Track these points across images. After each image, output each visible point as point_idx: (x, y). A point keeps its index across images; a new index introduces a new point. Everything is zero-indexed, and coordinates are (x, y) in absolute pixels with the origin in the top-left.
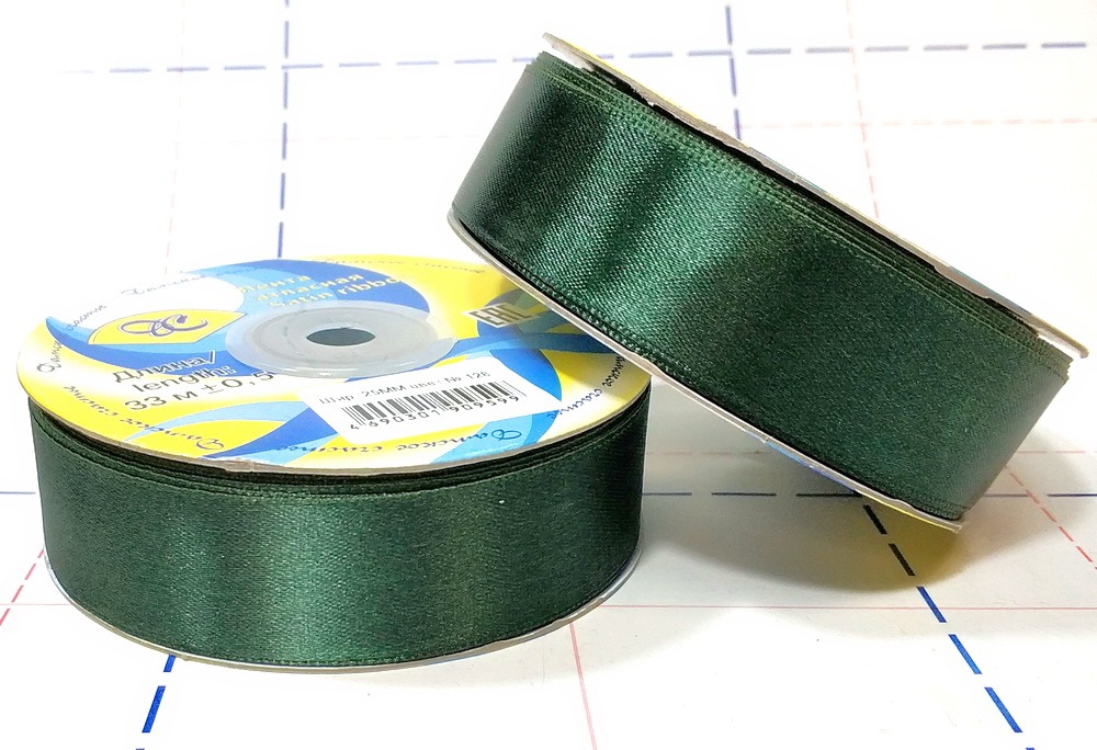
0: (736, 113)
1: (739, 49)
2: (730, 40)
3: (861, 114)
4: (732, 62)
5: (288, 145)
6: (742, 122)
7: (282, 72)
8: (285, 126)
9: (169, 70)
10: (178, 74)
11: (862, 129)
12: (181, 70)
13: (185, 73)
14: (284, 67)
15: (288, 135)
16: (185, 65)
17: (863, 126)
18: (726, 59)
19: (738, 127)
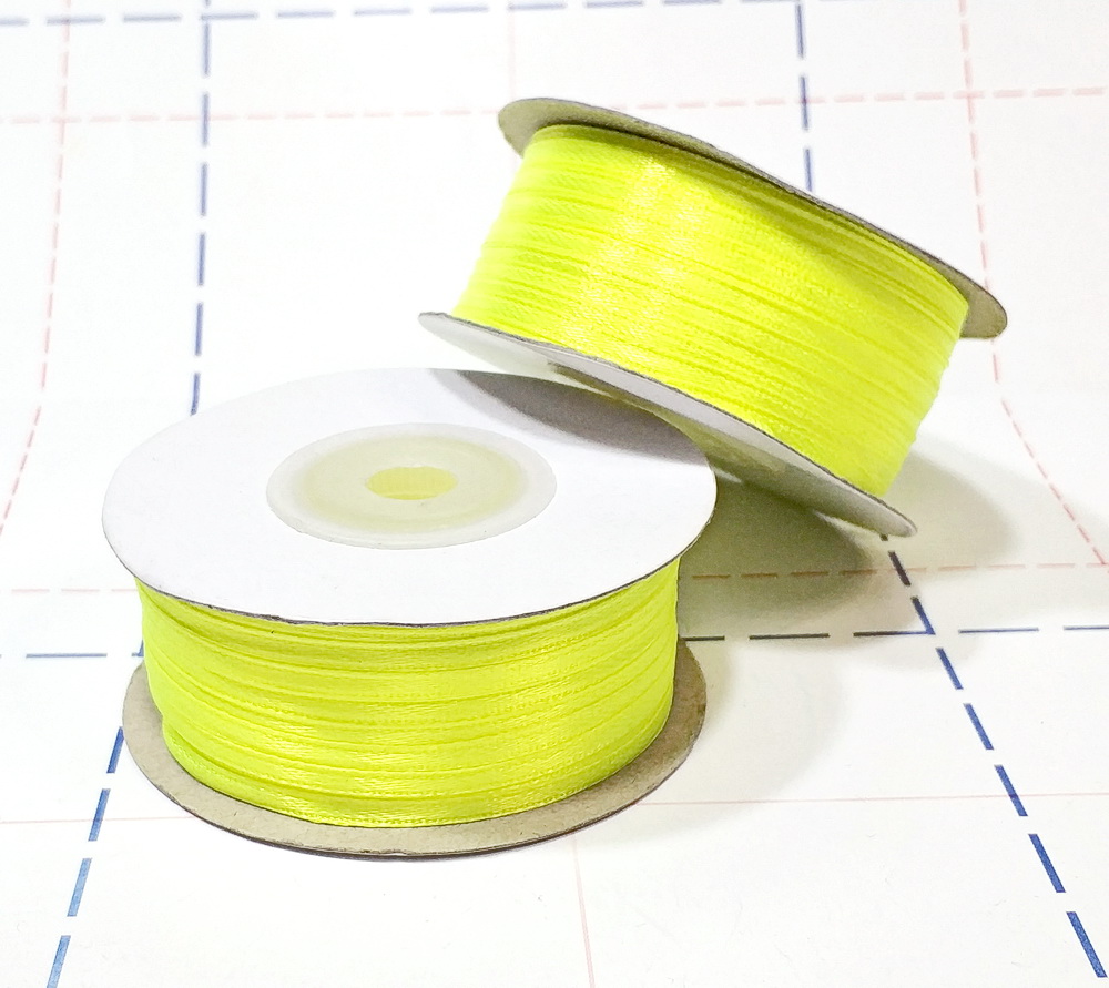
0: (803, 82)
3: (968, 81)
5: (212, 124)
6: (811, 94)
7: (198, 26)
8: (206, 99)
9: (51, 21)
10: (59, 29)
11: (969, 102)
12: (67, 21)
13: (74, 28)
14: (203, 18)
15: (212, 111)
16: (74, 12)
17: (970, 97)
18: (791, 6)
19: (805, 101)
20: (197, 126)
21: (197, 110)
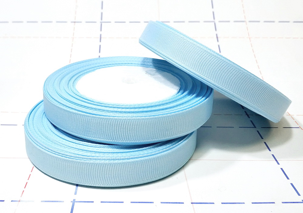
0: (217, 35)
1: (217, 21)
2: (214, 19)
3: (249, 35)
4: (215, 24)
5: (102, 39)
7: (100, 23)
8: (101, 35)
9: (72, 22)
10: (74, 23)
12: (75, 22)
13: (76, 23)
15: (102, 37)
16: (76, 21)
17: (250, 38)
18: (213, 23)
19: (217, 37)
20: (99, 39)
21: (99, 37)
